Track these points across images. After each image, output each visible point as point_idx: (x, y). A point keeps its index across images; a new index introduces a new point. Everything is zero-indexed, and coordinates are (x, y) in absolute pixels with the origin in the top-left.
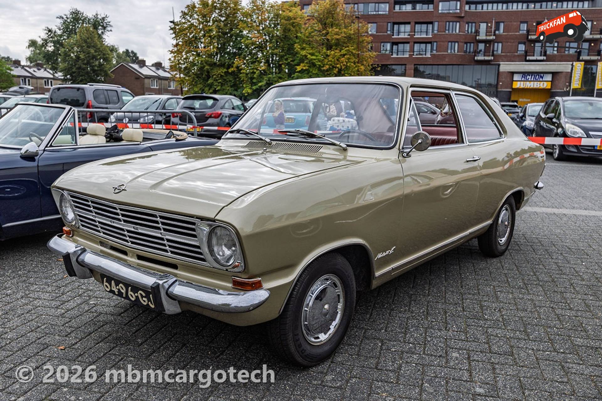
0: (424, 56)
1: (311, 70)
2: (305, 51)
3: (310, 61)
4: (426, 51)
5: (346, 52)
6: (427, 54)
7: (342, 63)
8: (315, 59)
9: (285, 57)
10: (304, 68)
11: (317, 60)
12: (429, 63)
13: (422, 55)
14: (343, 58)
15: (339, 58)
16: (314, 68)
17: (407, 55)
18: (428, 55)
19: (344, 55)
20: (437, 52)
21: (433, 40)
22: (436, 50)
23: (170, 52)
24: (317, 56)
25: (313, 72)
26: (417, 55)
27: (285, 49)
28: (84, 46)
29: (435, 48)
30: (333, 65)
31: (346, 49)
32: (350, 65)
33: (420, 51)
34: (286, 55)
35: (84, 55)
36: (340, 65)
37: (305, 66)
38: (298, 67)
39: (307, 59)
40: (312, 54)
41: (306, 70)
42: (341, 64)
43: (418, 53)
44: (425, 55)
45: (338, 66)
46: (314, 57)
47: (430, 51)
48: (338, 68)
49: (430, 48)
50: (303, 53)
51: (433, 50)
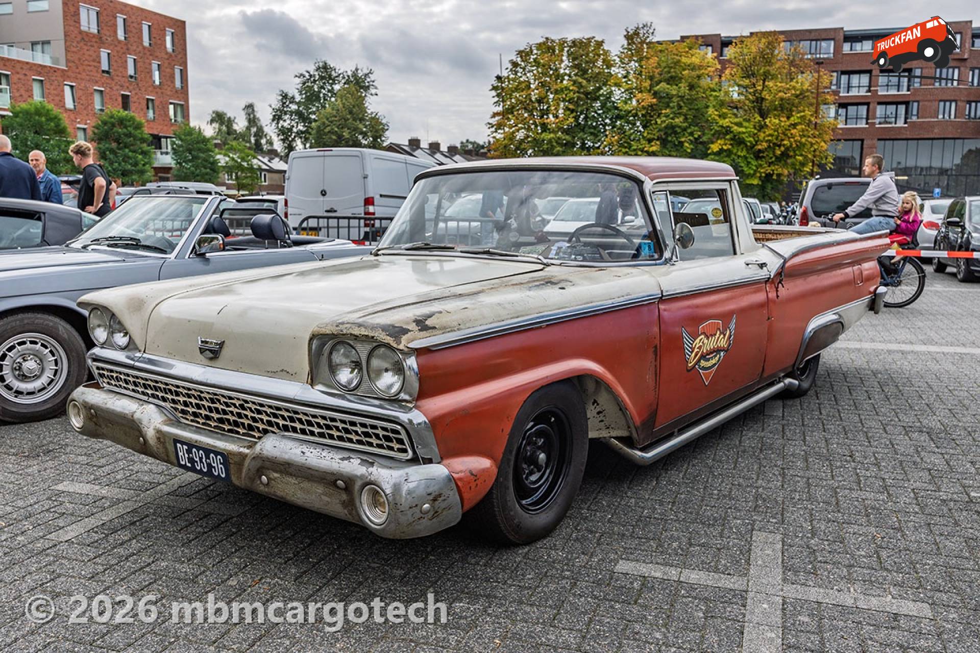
0: (893, 125)
1: (735, 151)
2: (727, 120)
3: (735, 136)
4: (896, 118)
5: (799, 121)
6: (898, 122)
7: (793, 138)
8: (744, 133)
9: (689, 131)
10: (725, 147)
11: (747, 135)
12: (904, 137)
13: (890, 123)
14: (795, 130)
15: (786, 130)
16: (740, 148)
17: (862, 125)
18: (900, 123)
19: (794, 125)
20: (918, 118)
21: (911, 99)
22: (917, 115)
23: (489, 126)
24: (746, 128)
25: (739, 153)
26: (880, 123)
27: (688, 117)
28: (348, 119)
29: (915, 112)
30: (775, 141)
31: (798, 115)
32: (806, 140)
33: (885, 118)
34: (689, 127)
35: (349, 133)
36: (790, 141)
37: (726, 145)
38: (712, 146)
39: (731, 132)
40: (739, 125)
41: (728, 150)
42: (792, 140)
43: (883, 120)
44: (896, 123)
45: (785, 142)
46: (744, 130)
47: (903, 116)
48: (784, 145)
49: (903, 112)
50: (725, 122)
51: (912, 115)
